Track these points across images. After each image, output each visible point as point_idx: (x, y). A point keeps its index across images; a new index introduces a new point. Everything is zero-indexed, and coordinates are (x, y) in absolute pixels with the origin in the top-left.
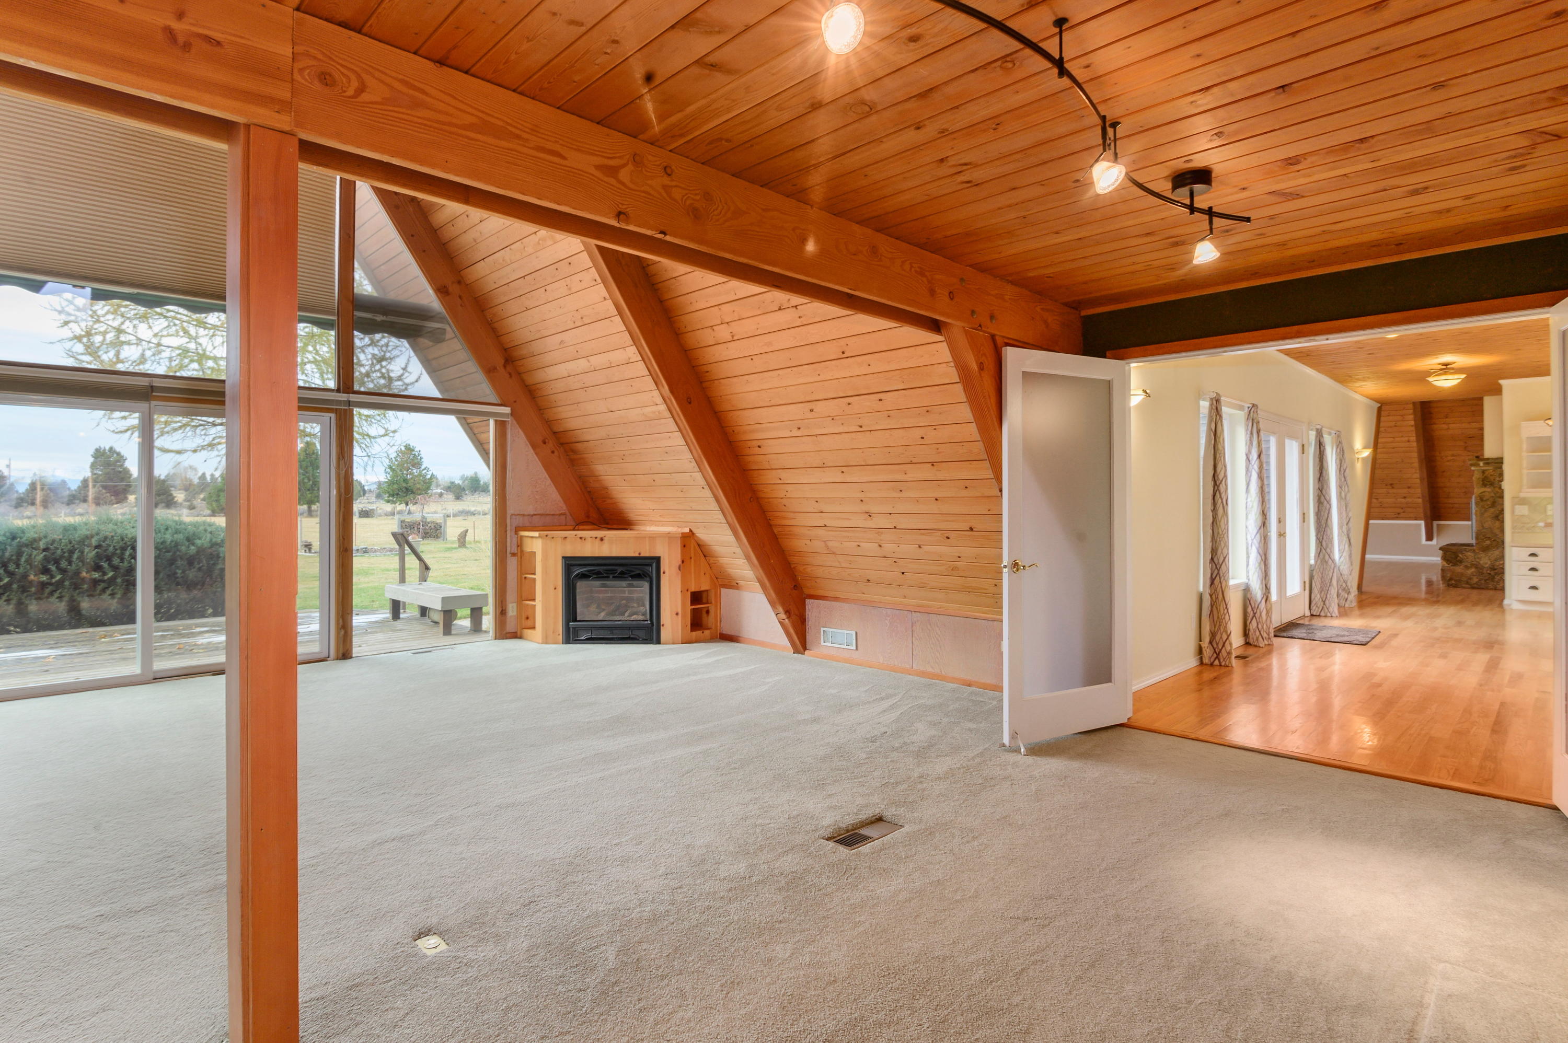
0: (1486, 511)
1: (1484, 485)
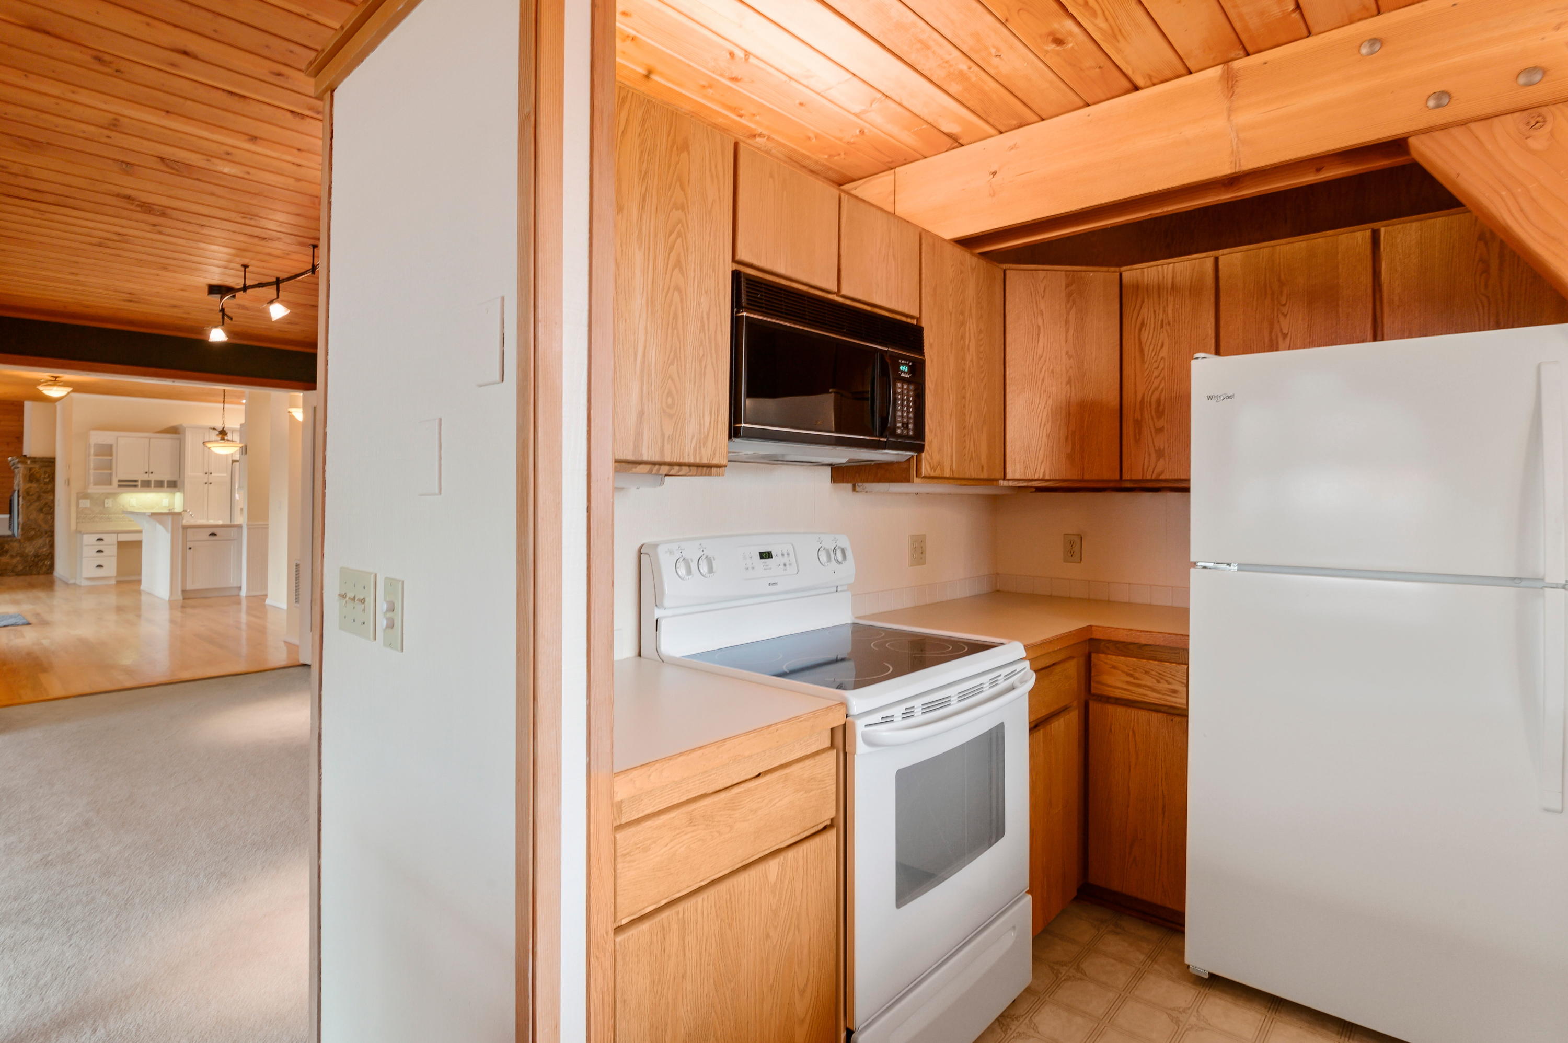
0: (31, 504)
1: (31, 481)
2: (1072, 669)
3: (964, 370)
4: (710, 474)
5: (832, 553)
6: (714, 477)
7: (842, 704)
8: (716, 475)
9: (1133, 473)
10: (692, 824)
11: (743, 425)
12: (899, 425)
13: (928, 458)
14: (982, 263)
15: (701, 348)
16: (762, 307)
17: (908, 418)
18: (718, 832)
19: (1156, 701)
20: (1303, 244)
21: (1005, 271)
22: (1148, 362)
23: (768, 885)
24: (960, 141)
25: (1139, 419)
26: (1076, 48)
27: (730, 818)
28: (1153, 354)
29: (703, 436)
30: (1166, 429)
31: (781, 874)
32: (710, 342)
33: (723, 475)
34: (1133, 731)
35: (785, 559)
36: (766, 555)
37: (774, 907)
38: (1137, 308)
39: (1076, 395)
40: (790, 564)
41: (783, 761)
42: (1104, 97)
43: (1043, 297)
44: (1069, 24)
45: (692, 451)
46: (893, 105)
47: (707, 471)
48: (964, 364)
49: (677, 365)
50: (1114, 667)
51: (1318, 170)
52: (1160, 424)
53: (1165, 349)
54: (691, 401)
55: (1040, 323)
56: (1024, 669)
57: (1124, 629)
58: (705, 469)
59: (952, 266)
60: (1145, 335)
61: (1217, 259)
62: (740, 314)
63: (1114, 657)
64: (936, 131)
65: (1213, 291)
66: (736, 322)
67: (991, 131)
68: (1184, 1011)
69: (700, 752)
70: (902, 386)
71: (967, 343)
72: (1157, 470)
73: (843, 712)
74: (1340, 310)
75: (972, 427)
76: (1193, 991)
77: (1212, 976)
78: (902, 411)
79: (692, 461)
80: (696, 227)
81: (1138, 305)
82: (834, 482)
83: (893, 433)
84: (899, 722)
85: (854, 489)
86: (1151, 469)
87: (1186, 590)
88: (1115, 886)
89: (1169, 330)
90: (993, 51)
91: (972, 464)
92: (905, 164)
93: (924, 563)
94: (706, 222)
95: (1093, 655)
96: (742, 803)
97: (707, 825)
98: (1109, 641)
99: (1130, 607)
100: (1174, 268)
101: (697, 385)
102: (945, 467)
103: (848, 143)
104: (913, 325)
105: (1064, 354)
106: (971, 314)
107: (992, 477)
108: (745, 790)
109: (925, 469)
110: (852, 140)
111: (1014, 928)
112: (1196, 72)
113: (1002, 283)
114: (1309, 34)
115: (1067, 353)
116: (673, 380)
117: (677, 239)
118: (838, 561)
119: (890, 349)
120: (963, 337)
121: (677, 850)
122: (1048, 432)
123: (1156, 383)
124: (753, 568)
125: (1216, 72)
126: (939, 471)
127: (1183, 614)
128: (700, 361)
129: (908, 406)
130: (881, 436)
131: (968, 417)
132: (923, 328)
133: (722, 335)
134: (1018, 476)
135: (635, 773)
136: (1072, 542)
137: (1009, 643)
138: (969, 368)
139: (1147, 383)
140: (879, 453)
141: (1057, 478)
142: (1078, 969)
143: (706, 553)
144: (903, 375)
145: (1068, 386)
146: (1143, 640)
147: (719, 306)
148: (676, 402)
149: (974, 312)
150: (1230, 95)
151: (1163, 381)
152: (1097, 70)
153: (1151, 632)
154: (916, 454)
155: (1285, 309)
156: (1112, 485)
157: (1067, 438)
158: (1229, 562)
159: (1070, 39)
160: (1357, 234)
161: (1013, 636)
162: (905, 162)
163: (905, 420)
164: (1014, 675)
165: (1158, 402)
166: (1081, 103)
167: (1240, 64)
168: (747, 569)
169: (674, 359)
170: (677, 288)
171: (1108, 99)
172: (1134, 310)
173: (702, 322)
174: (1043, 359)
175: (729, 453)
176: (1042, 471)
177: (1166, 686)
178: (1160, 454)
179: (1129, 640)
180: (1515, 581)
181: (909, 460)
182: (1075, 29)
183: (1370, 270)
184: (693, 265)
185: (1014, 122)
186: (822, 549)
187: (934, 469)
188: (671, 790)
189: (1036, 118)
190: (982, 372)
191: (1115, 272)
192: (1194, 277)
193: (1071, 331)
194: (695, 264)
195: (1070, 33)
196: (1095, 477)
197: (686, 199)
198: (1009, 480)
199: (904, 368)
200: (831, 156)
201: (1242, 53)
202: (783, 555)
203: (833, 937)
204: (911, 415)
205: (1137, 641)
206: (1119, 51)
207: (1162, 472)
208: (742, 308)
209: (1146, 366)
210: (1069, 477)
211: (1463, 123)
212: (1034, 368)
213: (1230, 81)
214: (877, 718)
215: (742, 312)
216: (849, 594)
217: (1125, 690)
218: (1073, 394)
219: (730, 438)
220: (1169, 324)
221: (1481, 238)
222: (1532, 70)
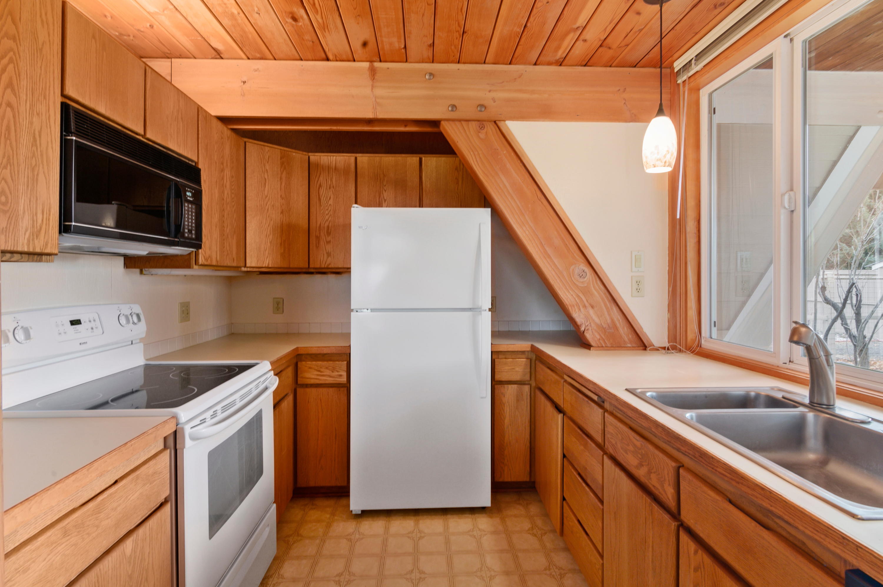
2: (289, 372)
3: (223, 199)
4: (40, 261)
5: (130, 317)
6: (45, 263)
7: (173, 417)
8: (47, 261)
9: (315, 264)
10: (67, 535)
11: (73, 224)
12: (186, 231)
13: (203, 252)
14: (234, 135)
15: (34, 159)
16: (88, 136)
17: (192, 226)
18: (88, 534)
19: (332, 382)
20: (393, 158)
21: (245, 143)
22: (323, 206)
23: (126, 558)
24: (222, 56)
25: (318, 235)
26: (303, 26)
27: (97, 520)
28: (325, 202)
29: (36, 230)
30: (331, 242)
31: (135, 546)
32: (42, 155)
33: (53, 261)
34: (321, 400)
35: (93, 324)
36: (75, 322)
37: (130, 573)
38: (318, 177)
39: (286, 220)
40: (97, 328)
41: (132, 467)
42: (310, 58)
43: (268, 162)
44: (302, 12)
45: (26, 241)
46: (180, 17)
47: (38, 258)
48: (224, 196)
49: (11, 171)
50: (310, 368)
51: (406, 126)
52: (329, 239)
53: (331, 200)
54: (25, 200)
55: (266, 177)
56: (271, 376)
57: (315, 347)
58: (36, 256)
59: (217, 133)
60: (321, 191)
61: (356, 158)
62: (69, 138)
63: (310, 363)
64: (206, 44)
65: (354, 174)
66: (65, 145)
67: (243, 56)
68: (353, 533)
69: (73, 478)
70: (188, 206)
71: (225, 182)
72: (328, 262)
73: (174, 421)
74: (407, 191)
75: (228, 234)
76: (355, 523)
77: (363, 511)
78: (188, 222)
79: (26, 250)
80: (28, 58)
81: (318, 175)
82: (127, 268)
83: (183, 236)
84: (209, 422)
85: (141, 272)
86: (324, 262)
87: (349, 323)
88: (312, 484)
89: (333, 191)
90: (256, 9)
91: (228, 257)
92: (180, 58)
93: (189, 320)
94: (37, 57)
95: (299, 363)
96: (106, 506)
97: (78, 532)
98: (308, 354)
99: (310, 335)
100: (336, 158)
101: (30, 188)
102: (213, 259)
103: (138, 30)
104: (193, 165)
105: (279, 197)
106: (227, 165)
107: (239, 265)
108: (108, 496)
109: (201, 260)
110: (142, 30)
111: (268, 525)
112: (358, 61)
113: (244, 149)
114: (406, 61)
115: (281, 196)
116: (6, 182)
117: (8, 64)
118: (134, 323)
119: (181, 180)
120: (223, 179)
121: (54, 561)
122: (271, 241)
123: (327, 217)
124: (65, 333)
125: (366, 65)
126: (210, 261)
127: (347, 336)
128: (33, 170)
129: (192, 219)
130: (176, 237)
131: (225, 229)
132: (199, 170)
133: (53, 151)
134: (253, 265)
135: (16, 510)
136: (278, 303)
137: (262, 362)
138: (226, 198)
139: (323, 217)
140: (173, 249)
141: (276, 266)
142: (299, 535)
143: (21, 324)
144: (188, 198)
145: (282, 214)
146: (325, 351)
147: (50, 128)
148: (10, 201)
149: (229, 164)
150: (373, 78)
151: (330, 217)
152: (311, 43)
153: (329, 347)
154: (194, 250)
155: (385, 188)
156: (304, 270)
157: (281, 244)
158: (367, 308)
159: (301, 20)
160: (414, 158)
161: (263, 359)
162: (180, 56)
163: (190, 228)
164: (267, 380)
165: (328, 227)
166: (298, 58)
167: (377, 64)
168: (60, 334)
169: (7, 164)
170: (9, 105)
171: (313, 60)
172: (316, 177)
173: (34, 137)
174: (268, 198)
175: (59, 244)
176: (267, 262)
177: (337, 373)
178: (329, 255)
179: (318, 352)
180: (470, 309)
181: (190, 254)
182: (305, 16)
183: (418, 175)
184: (25, 90)
185: (258, 55)
186: (121, 315)
187: (206, 260)
188: (45, 515)
189: (271, 57)
190: (233, 202)
191: (305, 155)
192: (346, 165)
193: (283, 184)
194: (27, 89)
195: (302, 17)
196: (296, 266)
197: (18, 33)
198: (248, 267)
199: (189, 194)
200: (121, 34)
201: (378, 60)
202: (90, 321)
203: (169, 575)
204: (194, 225)
205: (322, 352)
206: (324, 37)
207: (330, 264)
208: (71, 133)
209: (322, 208)
210: (283, 266)
211: (460, 120)
212: (263, 203)
213: (373, 71)
214: (197, 421)
215: (72, 136)
216: (141, 345)
217: (316, 379)
218: (284, 220)
219: (60, 232)
220: (334, 187)
221: (456, 169)
222: (482, 106)
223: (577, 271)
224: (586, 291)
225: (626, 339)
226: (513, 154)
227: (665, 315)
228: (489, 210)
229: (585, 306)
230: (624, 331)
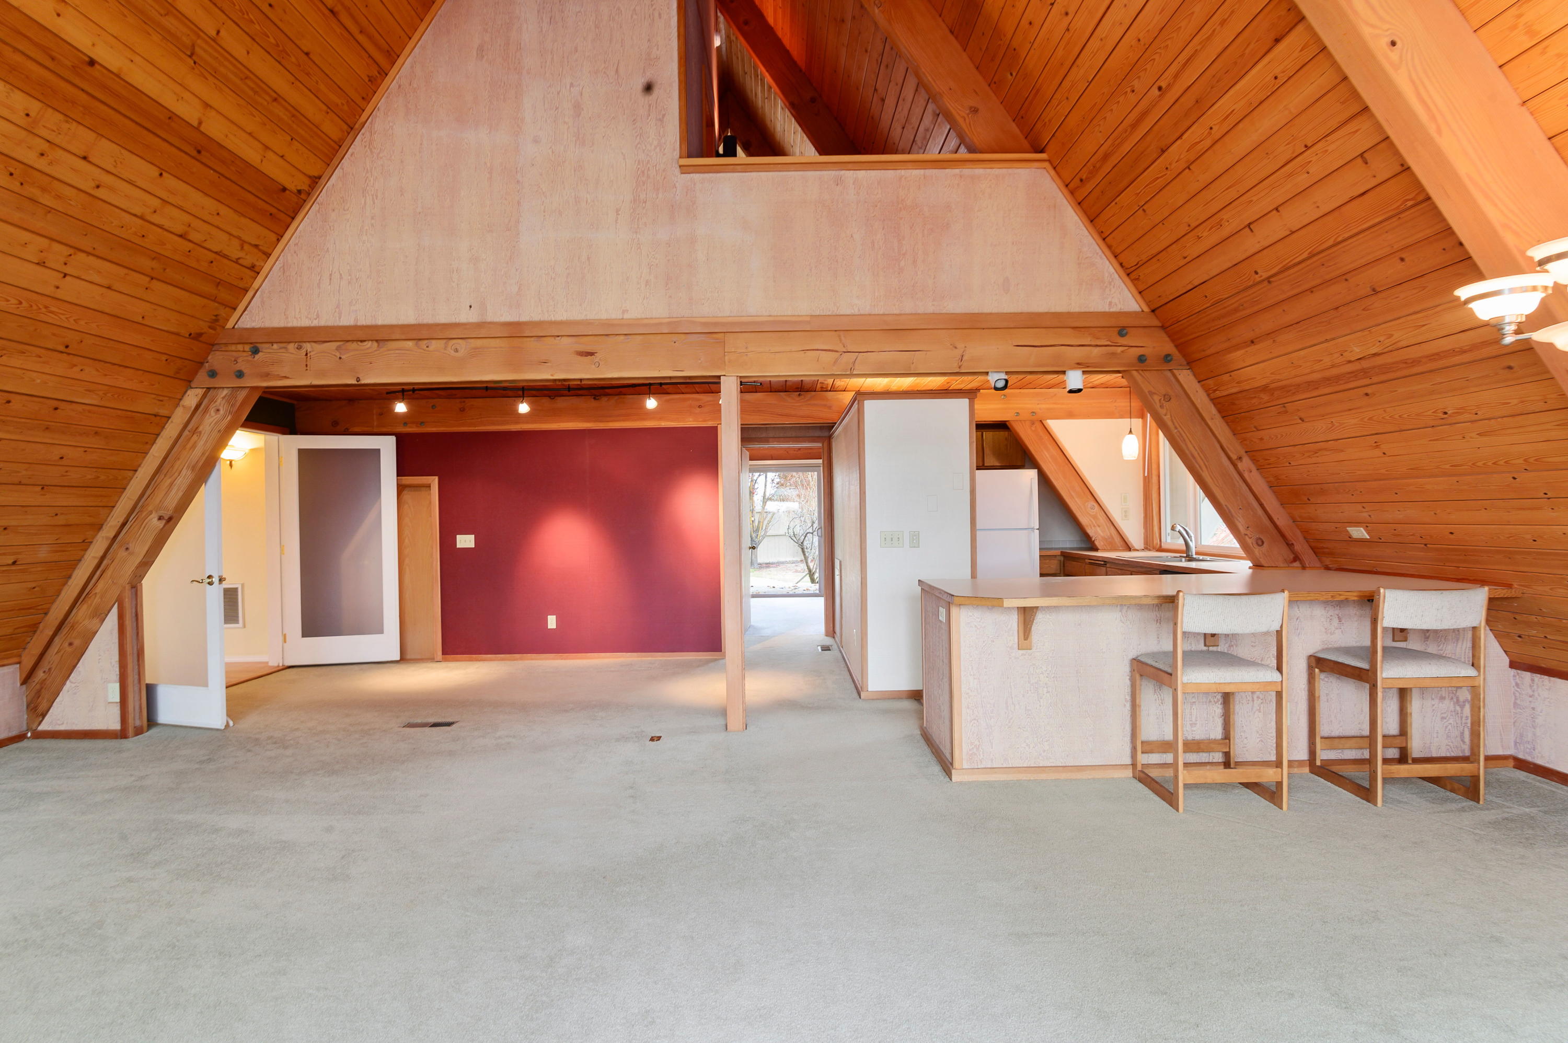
180: (1027, 529)
211: (1022, 420)
221: (1006, 439)
222: (1033, 412)
223: (1089, 506)
224: (1095, 517)
225: (1119, 545)
226: (1051, 438)
227: (1142, 531)
228: (1036, 470)
229: (1094, 526)
230: (1117, 540)
